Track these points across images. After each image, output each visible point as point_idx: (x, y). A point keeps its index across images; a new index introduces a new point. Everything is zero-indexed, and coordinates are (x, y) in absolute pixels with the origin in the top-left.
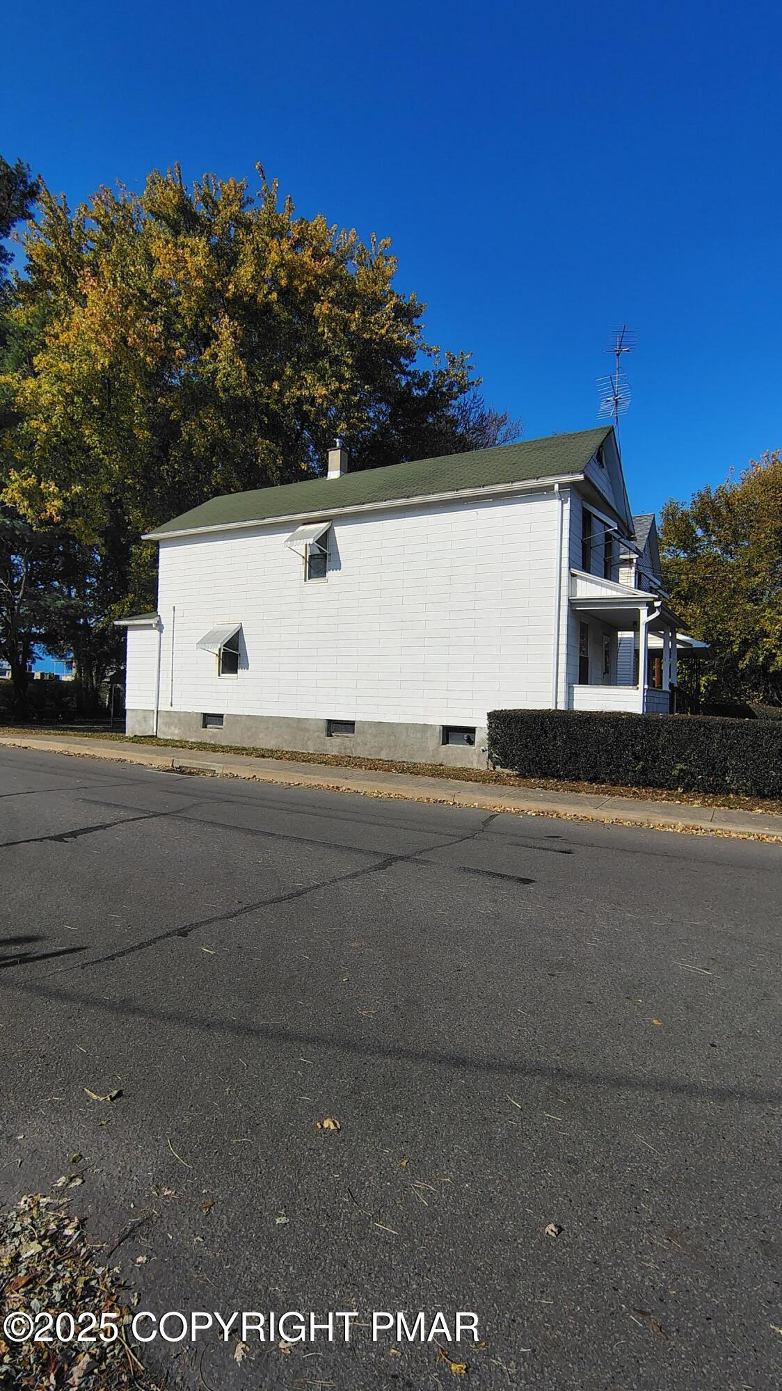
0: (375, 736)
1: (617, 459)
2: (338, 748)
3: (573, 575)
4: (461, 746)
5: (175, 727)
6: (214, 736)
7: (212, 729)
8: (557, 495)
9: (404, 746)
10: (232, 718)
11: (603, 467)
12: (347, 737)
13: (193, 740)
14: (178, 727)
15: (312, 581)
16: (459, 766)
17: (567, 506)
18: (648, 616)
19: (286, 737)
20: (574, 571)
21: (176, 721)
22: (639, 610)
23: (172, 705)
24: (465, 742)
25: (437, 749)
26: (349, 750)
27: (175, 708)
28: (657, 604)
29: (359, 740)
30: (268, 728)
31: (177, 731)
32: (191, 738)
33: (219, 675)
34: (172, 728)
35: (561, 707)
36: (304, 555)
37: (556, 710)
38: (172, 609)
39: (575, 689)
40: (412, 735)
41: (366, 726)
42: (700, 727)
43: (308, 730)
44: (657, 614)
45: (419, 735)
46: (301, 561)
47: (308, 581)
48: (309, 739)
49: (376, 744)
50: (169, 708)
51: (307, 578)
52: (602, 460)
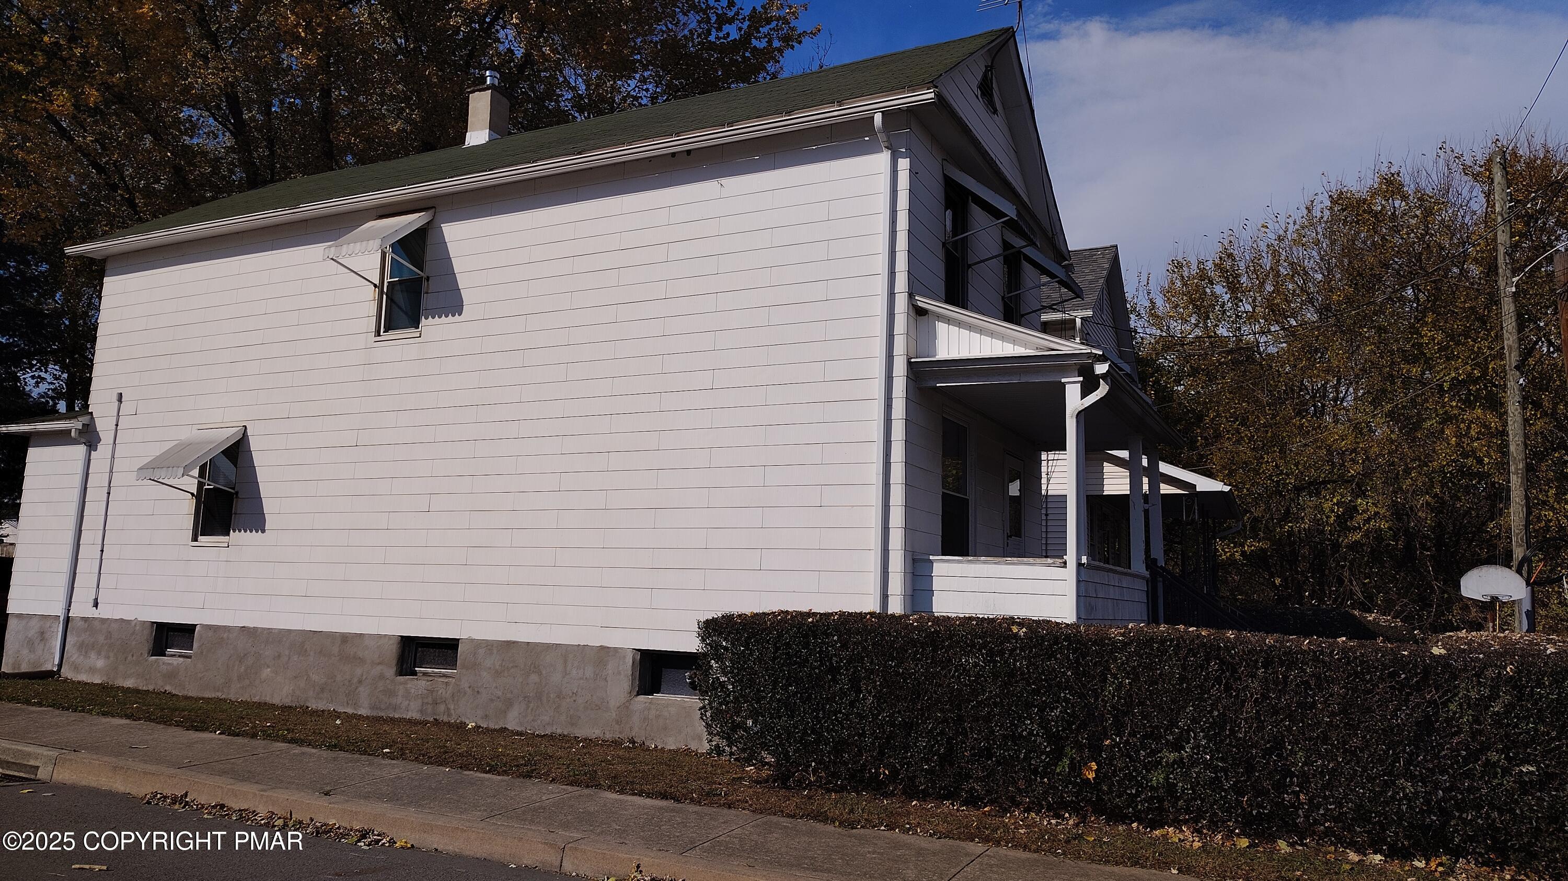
0: (498, 674)
1: (1025, 100)
2: (420, 701)
3: (920, 312)
4: (679, 698)
5: (99, 653)
6: (171, 675)
7: (173, 659)
8: (881, 137)
9: (558, 697)
10: (210, 633)
11: (995, 111)
12: (445, 676)
13: (129, 683)
14: (103, 653)
15: (392, 334)
16: (672, 744)
17: (904, 164)
18: (1084, 395)
19: (315, 677)
20: (923, 302)
21: (101, 639)
22: (1063, 385)
23: (96, 605)
24: (688, 688)
25: (625, 707)
26: (442, 708)
27: (104, 612)
28: (1101, 368)
29: (465, 684)
30: (279, 656)
31: (100, 663)
32: (126, 677)
33: (195, 539)
34: (93, 655)
35: (896, 607)
36: (377, 282)
37: (882, 617)
38: (115, 398)
39: (936, 565)
40: (574, 672)
41: (481, 651)
42: (1208, 660)
43: (362, 661)
44: (1103, 390)
45: (589, 671)
46: (370, 293)
47: (385, 336)
48: (360, 682)
49: (500, 693)
50: (91, 613)
51: (382, 330)
52: (991, 95)
